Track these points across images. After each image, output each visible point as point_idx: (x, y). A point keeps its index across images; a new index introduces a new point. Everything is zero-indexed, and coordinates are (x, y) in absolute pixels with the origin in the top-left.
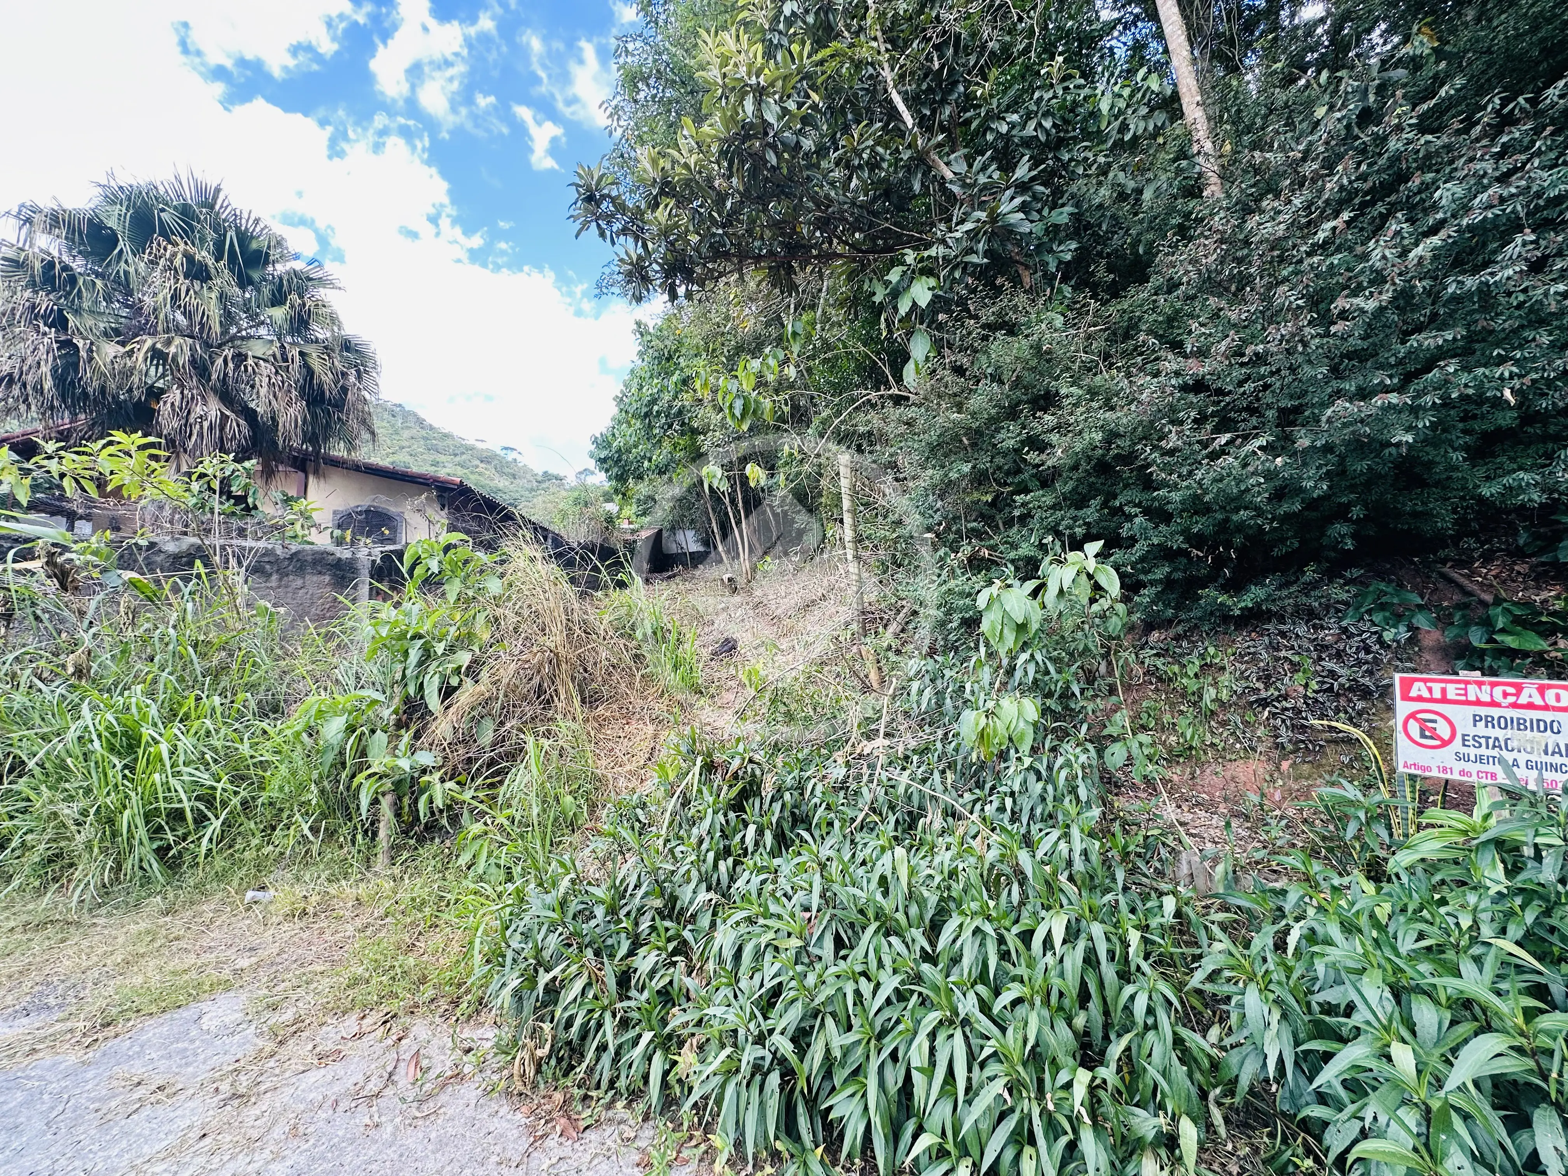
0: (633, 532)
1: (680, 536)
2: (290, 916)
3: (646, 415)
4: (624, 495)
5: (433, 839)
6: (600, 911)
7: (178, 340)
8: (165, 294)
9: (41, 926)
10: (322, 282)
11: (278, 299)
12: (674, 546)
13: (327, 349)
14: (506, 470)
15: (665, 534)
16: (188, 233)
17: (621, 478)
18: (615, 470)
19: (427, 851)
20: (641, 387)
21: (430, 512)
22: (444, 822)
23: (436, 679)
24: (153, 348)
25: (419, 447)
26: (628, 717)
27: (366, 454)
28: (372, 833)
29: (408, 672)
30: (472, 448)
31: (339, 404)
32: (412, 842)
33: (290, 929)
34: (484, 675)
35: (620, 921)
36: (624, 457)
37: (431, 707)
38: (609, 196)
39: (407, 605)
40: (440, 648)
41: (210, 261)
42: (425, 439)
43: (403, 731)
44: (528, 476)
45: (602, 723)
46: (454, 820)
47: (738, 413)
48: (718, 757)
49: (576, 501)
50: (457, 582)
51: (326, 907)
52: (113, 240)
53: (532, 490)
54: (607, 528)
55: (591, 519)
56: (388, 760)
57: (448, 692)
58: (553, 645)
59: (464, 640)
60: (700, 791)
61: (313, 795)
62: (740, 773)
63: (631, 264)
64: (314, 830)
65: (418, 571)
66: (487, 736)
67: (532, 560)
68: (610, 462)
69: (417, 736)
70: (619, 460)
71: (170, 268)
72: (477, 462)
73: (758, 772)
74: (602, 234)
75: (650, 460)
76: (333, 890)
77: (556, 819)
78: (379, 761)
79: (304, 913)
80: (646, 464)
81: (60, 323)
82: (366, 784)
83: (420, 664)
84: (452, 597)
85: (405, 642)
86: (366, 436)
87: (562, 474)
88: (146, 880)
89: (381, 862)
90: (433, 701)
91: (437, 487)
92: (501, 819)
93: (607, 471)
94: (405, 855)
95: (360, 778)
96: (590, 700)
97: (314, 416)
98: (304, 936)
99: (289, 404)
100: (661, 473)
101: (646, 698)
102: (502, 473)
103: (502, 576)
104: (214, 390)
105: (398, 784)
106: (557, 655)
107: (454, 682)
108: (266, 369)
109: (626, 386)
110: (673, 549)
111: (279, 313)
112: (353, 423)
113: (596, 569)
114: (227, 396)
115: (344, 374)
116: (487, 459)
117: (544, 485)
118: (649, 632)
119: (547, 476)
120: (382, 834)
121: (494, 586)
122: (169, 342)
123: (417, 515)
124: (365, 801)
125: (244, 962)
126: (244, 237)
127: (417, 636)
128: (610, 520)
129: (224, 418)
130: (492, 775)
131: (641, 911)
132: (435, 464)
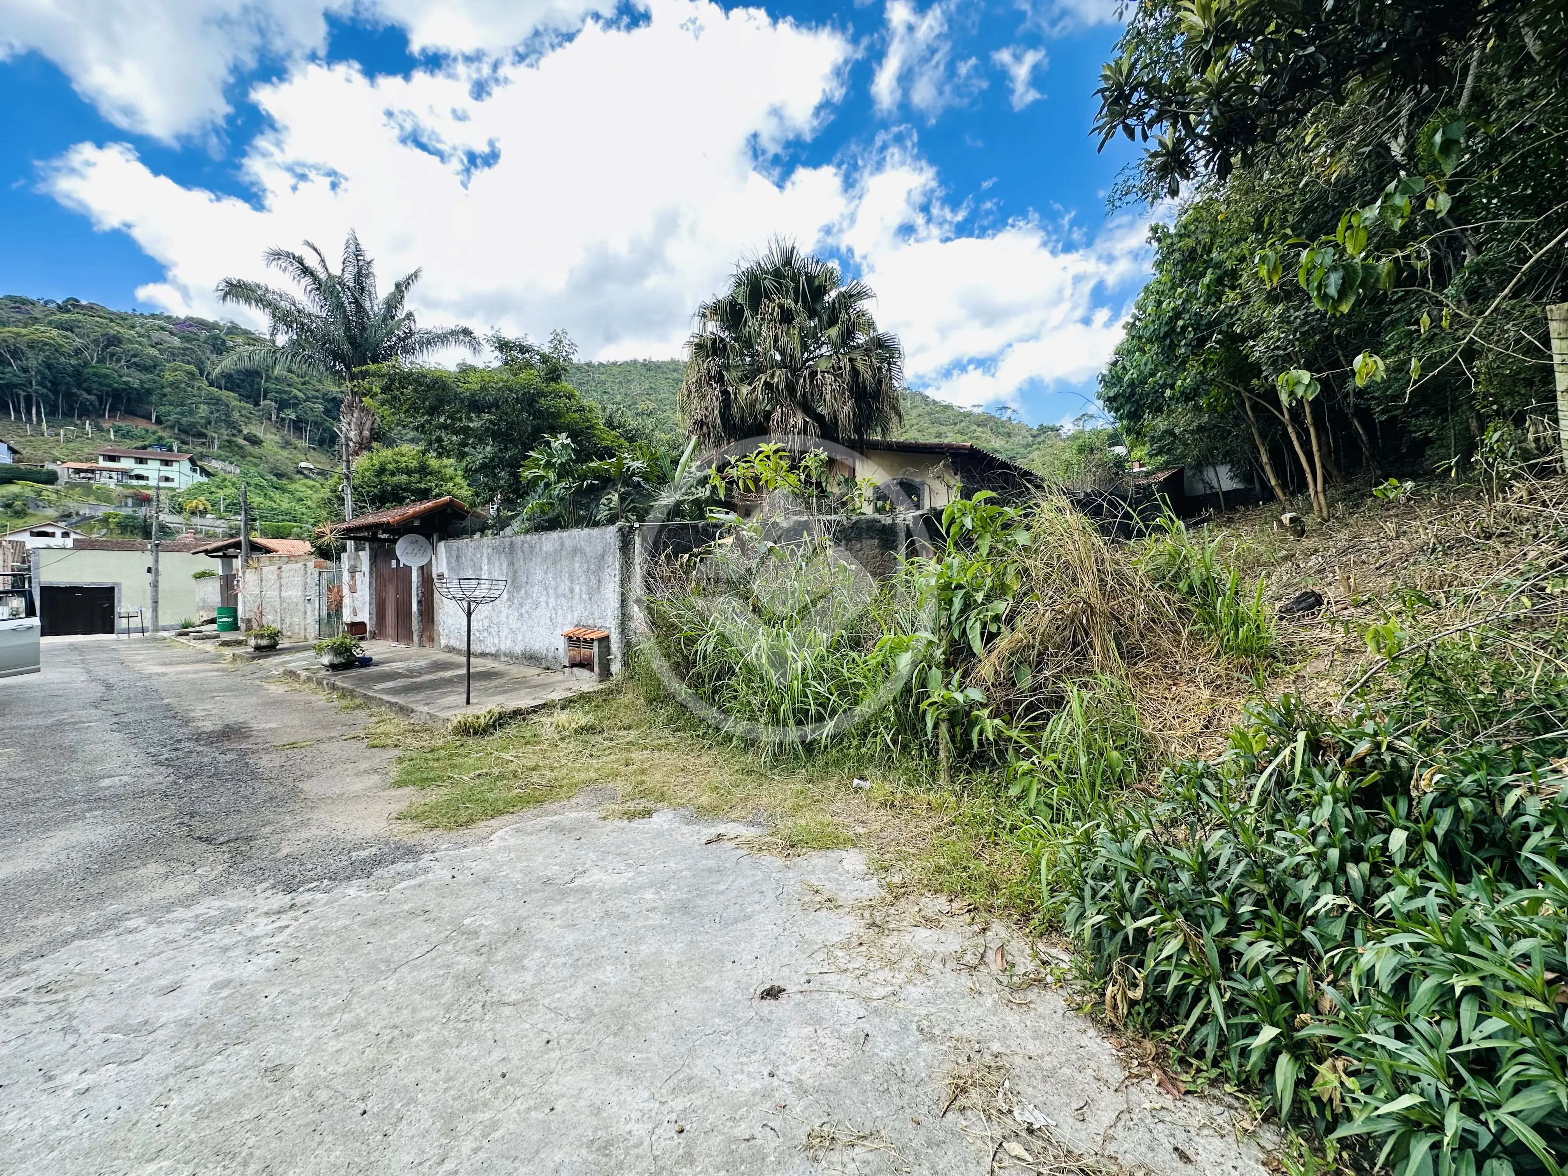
0: (1148, 474)
1: (1209, 474)
2: (884, 804)
3: (1167, 335)
4: (1138, 433)
5: (983, 768)
6: (1185, 877)
7: (778, 372)
8: (770, 341)
9: (749, 773)
10: (861, 295)
11: (832, 322)
12: (1200, 486)
13: (867, 351)
14: (1002, 430)
15: (1188, 473)
16: (780, 289)
17: (1135, 416)
18: (1128, 407)
19: (979, 777)
20: (1159, 303)
21: (947, 477)
22: (993, 754)
23: (978, 626)
24: (766, 383)
25: (925, 423)
26: (1175, 678)
27: (897, 436)
28: (934, 753)
29: (953, 618)
30: (969, 415)
31: (876, 395)
32: (966, 766)
33: (885, 814)
34: (1019, 623)
35: (1209, 894)
36: (1139, 390)
37: (975, 650)
38: (1141, 84)
39: (948, 560)
40: (980, 597)
41: (793, 305)
42: (930, 414)
43: (952, 670)
44: (1024, 432)
45: (1142, 680)
46: (1001, 754)
47: (1332, 291)
48: (1327, 736)
49: (1081, 450)
50: (988, 536)
51: (906, 805)
52: (742, 311)
53: (1028, 445)
54: (1117, 474)
55: (1098, 467)
56: (943, 692)
57: (989, 638)
58: (1085, 596)
59: (999, 590)
60: (1306, 774)
61: (891, 714)
62: (1369, 760)
63: (1168, 153)
64: (894, 742)
65: (953, 530)
66: (1026, 681)
67: (1060, 510)
68: (1121, 400)
69: (966, 674)
70: (1133, 394)
71: (773, 320)
72: (975, 427)
73: (1403, 763)
74: (1130, 133)
75: (1172, 387)
76: (911, 791)
77: (1104, 772)
78: (937, 693)
79: (893, 805)
80: (1168, 393)
81: (720, 379)
82: (931, 710)
83: (962, 612)
84: (984, 551)
85: (949, 593)
86: (895, 419)
87: (1058, 425)
88: (797, 757)
89: (943, 778)
90: (977, 645)
91: (952, 455)
92: (1047, 762)
93: (1117, 410)
94: (962, 777)
95: (923, 706)
96: (1130, 655)
97: (860, 408)
98: (896, 822)
99: (844, 403)
100: (1187, 399)
101: (1196, 658)
102: (997, 434)
103: (1028, 528)
104: (799, 404)
105: (953, 714)
106: (1090, 606)
107: (994, 628)
108: (829, 378)
109: (1139, 308)
110: (1200, 489)
111: (834, 332)
112: (887, 409)
113: (1127, 516)
114: (807, 408)
115: (880, 369)
116: (984, 421)
117: (1039, 439)
118: (1197, 583)
119: (1043, 429)
120: (942, 754)
121: (1022, 538)
122: (773, 376)
123: (937, 482)
124: (930, 725)
125: (860, 830)
126: (810, 278)
127: (959, 587)
128: (1120, 463)
129: (806, 423)
130: (1035, 719)
131: (1237, 893)
132: (939, 435)
